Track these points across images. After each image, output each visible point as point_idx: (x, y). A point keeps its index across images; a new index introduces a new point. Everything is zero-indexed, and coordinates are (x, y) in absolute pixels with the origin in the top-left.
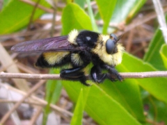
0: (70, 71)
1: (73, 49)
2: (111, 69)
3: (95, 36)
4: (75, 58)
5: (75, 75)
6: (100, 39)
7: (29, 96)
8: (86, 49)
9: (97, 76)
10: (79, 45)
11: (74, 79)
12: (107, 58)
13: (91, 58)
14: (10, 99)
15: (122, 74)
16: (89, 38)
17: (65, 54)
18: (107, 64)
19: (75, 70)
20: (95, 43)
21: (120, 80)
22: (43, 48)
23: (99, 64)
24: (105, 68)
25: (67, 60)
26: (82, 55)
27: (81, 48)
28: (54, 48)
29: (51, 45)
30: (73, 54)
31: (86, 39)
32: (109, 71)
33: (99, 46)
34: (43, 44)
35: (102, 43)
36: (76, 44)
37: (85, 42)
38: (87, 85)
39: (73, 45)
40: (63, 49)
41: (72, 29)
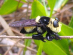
0: (36, 36)
1: (38, 25)
2: (56, 34)
3: (48, 19)
4: (39, 29)
5: (39, 37)
6: (51, 20)
7: (17, 43)
8: (44, 25)
9: (49, 38)
10: (41, 23)
11: (39, 39)
12: (54, 29)
13: (46, 29)
14: (8, 44)
15: (61, 37)
16: (45, 20)
17: (34, 27)
18: (54, 32)
19: (39, 35)
20: (48, 22)
21: (60, 39)
22: (24, 25)
23: (50, 32)
24: (53, 34)
25: (35, 30)
26: (42, 28)
27: (42, 25)
28: (29, 25)
29: (28, 23)
30: (38, 28)
31: (44, 20)
32: (55, 35)
33: (50, 24)
34: (24, 23)
35: (51, 22)
36: (39, 23)
37: (44, 22)
38: (45, 42)
39: (38, 23)
40: (33, 25)
41: (38, 16)
